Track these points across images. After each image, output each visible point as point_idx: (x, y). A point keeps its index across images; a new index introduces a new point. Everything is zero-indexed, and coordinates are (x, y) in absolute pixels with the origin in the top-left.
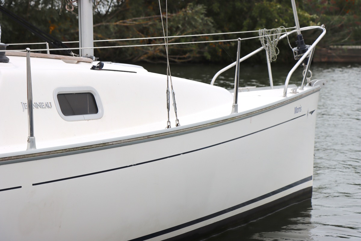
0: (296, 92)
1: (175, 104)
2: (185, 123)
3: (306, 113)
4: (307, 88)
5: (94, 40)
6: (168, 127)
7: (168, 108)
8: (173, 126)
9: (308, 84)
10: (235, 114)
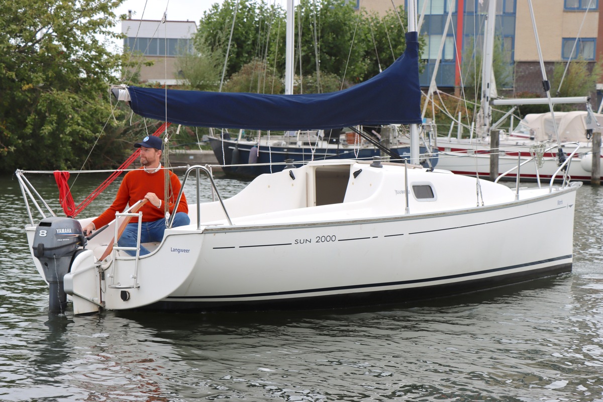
0: (558, 190)
1: (481, 192)
2: (488, 203)
3: (566, 206)
4: (567, 188)
5: (420, 153)
6: (478, 206)
7: (478, 194)
8: (480, 205)
9: (567, 185)
10: (517, 201)
